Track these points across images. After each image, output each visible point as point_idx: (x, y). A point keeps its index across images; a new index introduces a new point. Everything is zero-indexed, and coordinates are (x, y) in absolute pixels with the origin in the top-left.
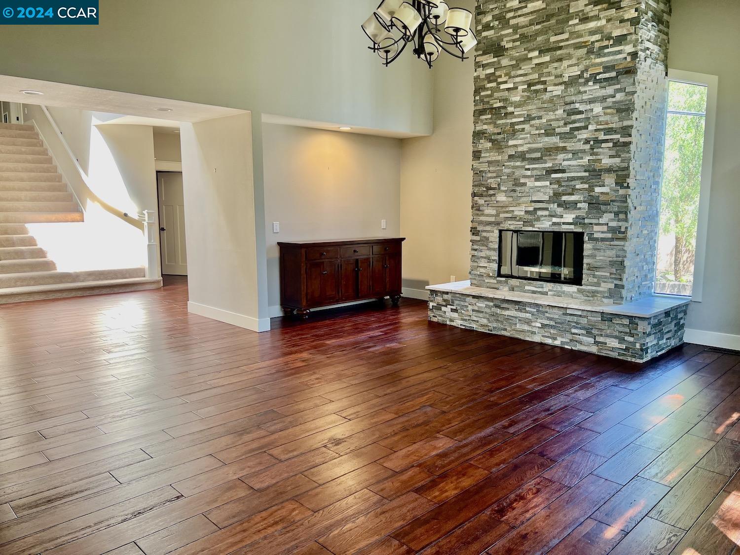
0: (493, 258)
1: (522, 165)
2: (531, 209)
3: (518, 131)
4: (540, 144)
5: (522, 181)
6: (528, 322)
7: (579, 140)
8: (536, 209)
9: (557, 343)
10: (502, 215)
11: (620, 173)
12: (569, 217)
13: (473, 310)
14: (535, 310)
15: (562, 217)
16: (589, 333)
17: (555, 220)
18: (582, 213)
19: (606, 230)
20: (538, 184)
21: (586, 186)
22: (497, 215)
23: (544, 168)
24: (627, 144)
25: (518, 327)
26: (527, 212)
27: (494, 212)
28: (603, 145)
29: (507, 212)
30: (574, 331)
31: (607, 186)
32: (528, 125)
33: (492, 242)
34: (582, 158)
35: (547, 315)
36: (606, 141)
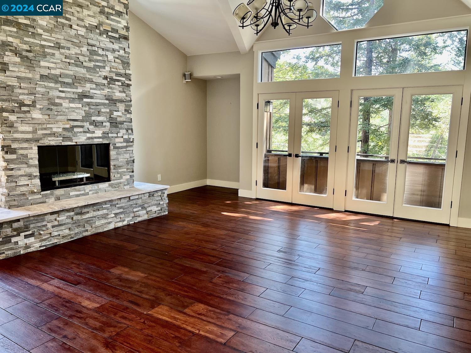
0: (35, 174)
1: (56, 86)
2: (68, 126)
3: (49, 54)
4: (70, 72)
5: (57, 101)
6: (105, 216)
7: (100, 76)
8: (73, 127)
9: (125, 223)
10: (40, 132)
11: (127, 103)
12: (99, 133)
13: (53, 227)
14: (109, 205)
15: (94, 132)
16: (143, 208)
17: (89, 135)
18: (106, 130)
19: (123, 141)
20: (72, 105)
21: (108, 110)
22: (34, 131)
23: (76, 93)
24: (129, 86)
25: (97, 224)
26: (64, 129)
27: (30, 129)
28: (117, 83)
29: (45, 129)
30: (135, 210)
31: (121, 111)
32: (58, 52)
33: (32, 159)
34: (103, 90)
35: (117, 206)
36: (118, 81)
